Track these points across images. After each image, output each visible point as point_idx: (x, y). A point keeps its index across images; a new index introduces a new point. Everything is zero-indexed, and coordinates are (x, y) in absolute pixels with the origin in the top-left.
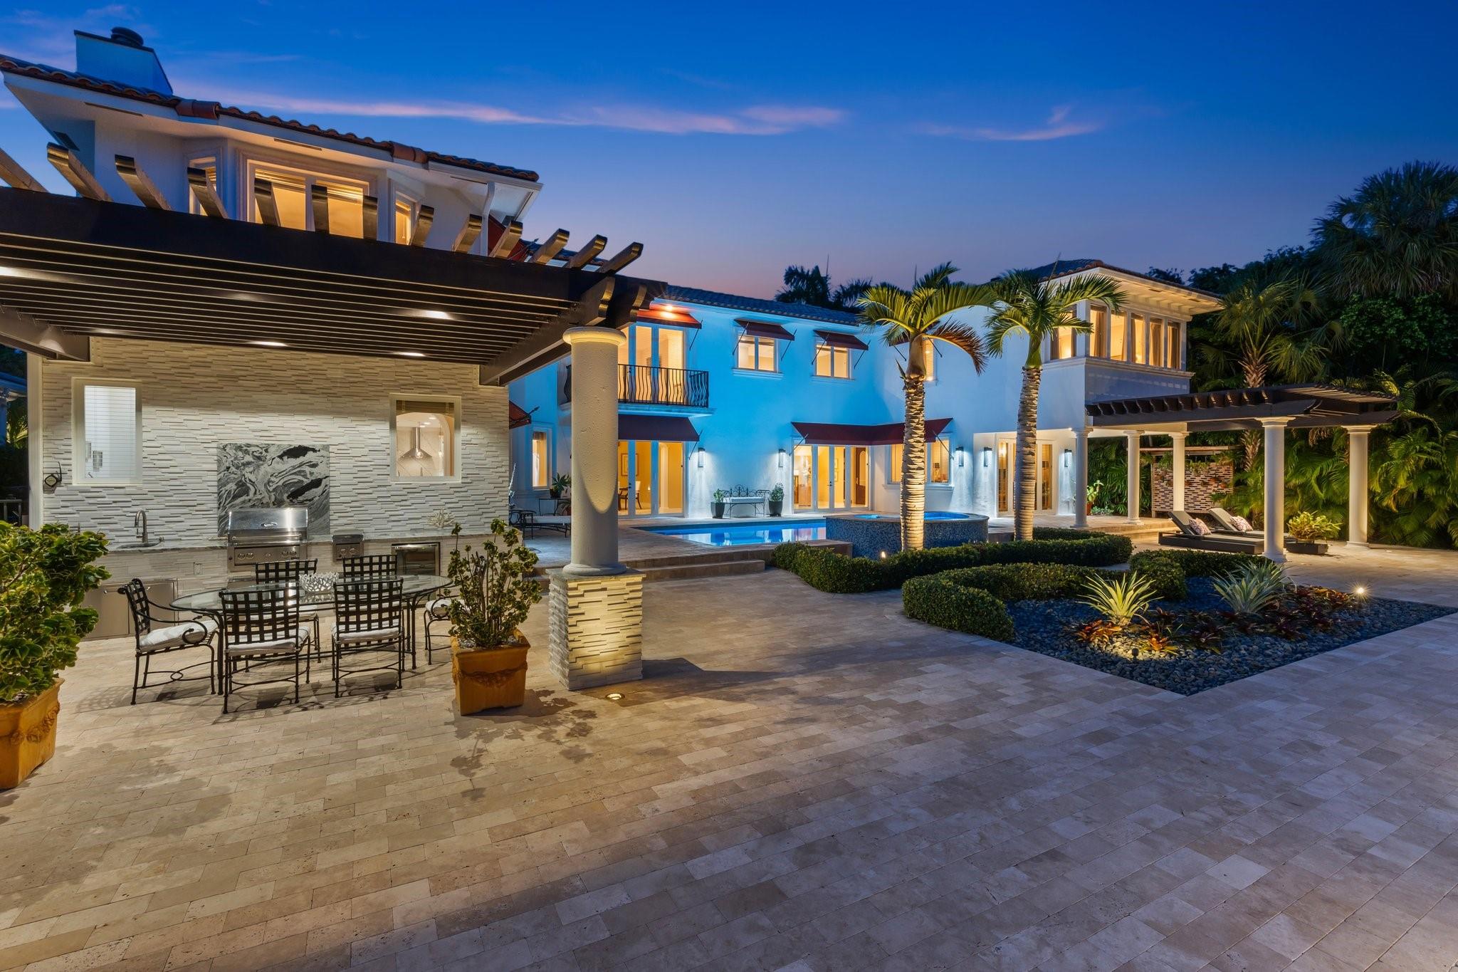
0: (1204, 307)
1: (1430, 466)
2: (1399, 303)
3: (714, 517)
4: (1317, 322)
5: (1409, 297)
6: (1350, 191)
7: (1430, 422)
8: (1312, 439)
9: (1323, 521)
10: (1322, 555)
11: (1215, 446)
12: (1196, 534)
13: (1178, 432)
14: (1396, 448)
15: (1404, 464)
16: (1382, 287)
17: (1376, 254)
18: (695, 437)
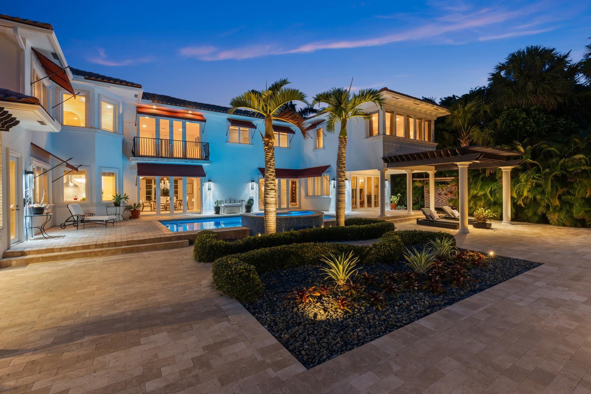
0: (442, 113)
1: (538, 185)
2: (524, 110)
3: (215, 214)
4: (491, 120)
5: (528, 108)
6: (503, 60)
7: (538, 165)
8: (487, 174)
9: (489, 212)
10: (488, 228)
11: (449, 177)
12: (433, 219)
13: (431, 171)
14: (523, 177)
15: (526, 184)
16: (517, 103)
17: (514, 87)
18: (204, 175)
